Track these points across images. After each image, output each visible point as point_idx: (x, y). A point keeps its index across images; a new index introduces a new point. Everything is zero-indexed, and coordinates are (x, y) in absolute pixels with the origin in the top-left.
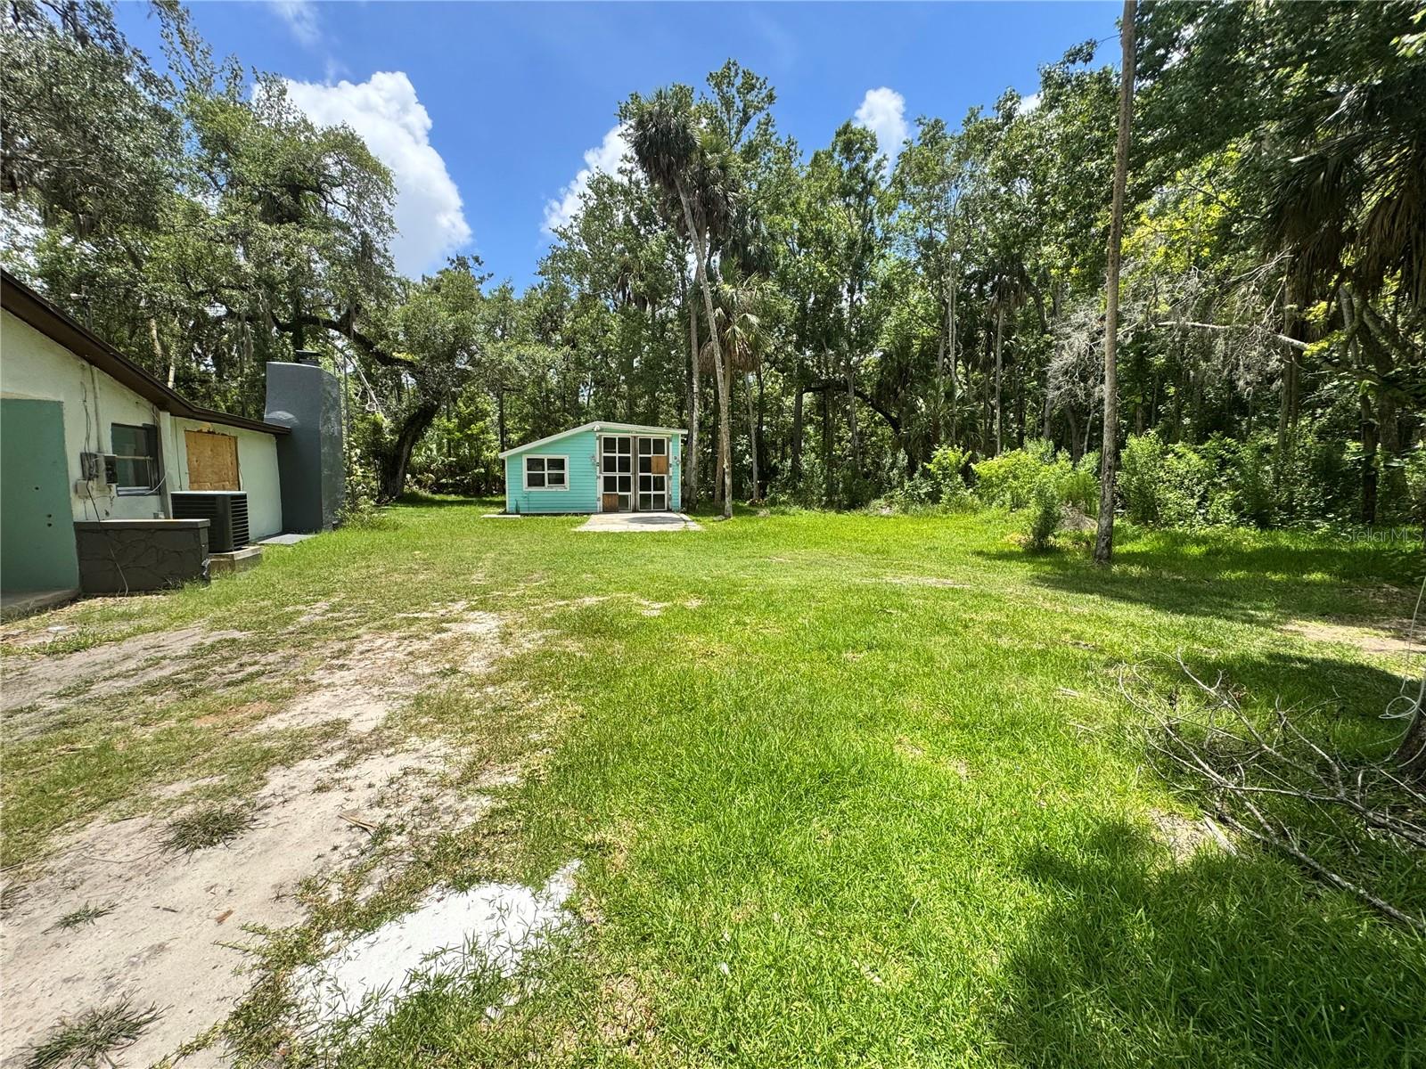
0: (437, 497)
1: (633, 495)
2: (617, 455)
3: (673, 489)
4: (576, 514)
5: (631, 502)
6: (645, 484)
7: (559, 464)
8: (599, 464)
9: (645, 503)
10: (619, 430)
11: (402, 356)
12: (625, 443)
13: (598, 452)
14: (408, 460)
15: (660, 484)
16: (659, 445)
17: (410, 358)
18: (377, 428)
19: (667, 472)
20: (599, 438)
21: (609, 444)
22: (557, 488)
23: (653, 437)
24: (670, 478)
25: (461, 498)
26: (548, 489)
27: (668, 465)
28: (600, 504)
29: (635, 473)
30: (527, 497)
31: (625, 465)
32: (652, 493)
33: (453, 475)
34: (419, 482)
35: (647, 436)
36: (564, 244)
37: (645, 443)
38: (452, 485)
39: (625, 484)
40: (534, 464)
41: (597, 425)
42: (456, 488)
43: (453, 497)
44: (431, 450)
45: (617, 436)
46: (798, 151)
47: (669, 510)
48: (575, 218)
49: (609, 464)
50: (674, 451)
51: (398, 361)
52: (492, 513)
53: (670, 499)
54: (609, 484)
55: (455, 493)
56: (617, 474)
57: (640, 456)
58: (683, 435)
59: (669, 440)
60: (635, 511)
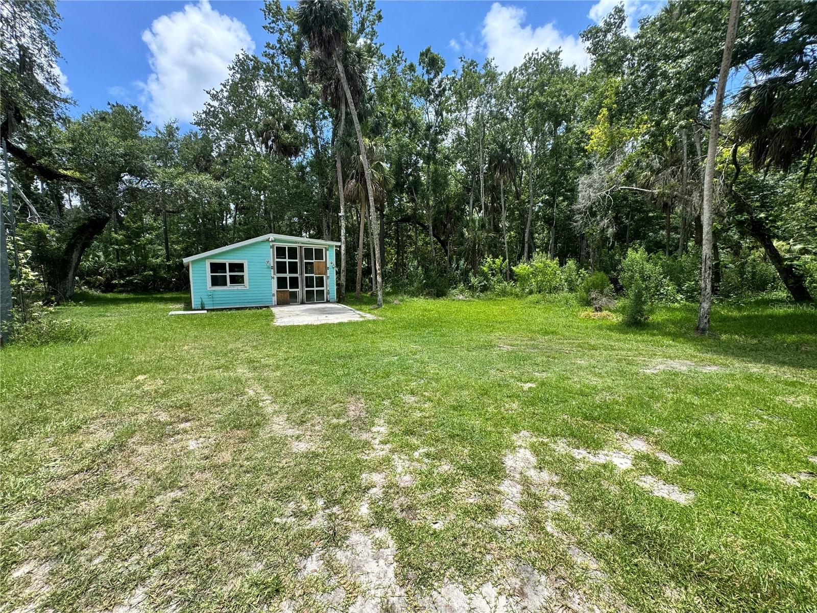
0: (109, 295)
1: (301, 291)
2: (287, 260)
3: (331, 286)
4: (257, 308)
5: (300, 297)
6: (309, 282)
7: (239, 267)
8: (273, 268)
9: (310, 298)
10: (288, 241)
11: (69, 173)
12: (293, 252)
13: (271, 258)
14: (78, 264)
15: (320, 282)
16: (319, 254)
17: (77, 175)
18: (41, 235)
19: (326, 273)
20: (272, 247)
21: (280, 252)
22: (237, 287)
23: (314, 247)
24: (328, 277)
25: (132, 296)
26: (229, 287)
27: (327, 268)
28: (275, 299)
29: (302, 274)
30: (211, 296)
31: (293, 268)
32: (315, 289)
33: (122, 277)
34: (87, 283)
35: (310, 246)
36: (216, 104)
37: (308, 252)
38: (122, 285)
39: (294, 283)
40: (216, 267)
41: (272, 236)
42: (125, 288)
43: (123, 296)
44: (99, 257)
45: (287, 245)
46: (404, 58)
47: (328, 302)
48: (225, 86)
49: (281, 268)
50: (330, 259)
51: (65, 177)
52: (176, 310)
53: (328, 293)
54: (281, 283)
55: (128, 292)
56: (288, 275)
57: (305, 261)
58: (336, 246)
59: (327, 250)
60: (302, 303)
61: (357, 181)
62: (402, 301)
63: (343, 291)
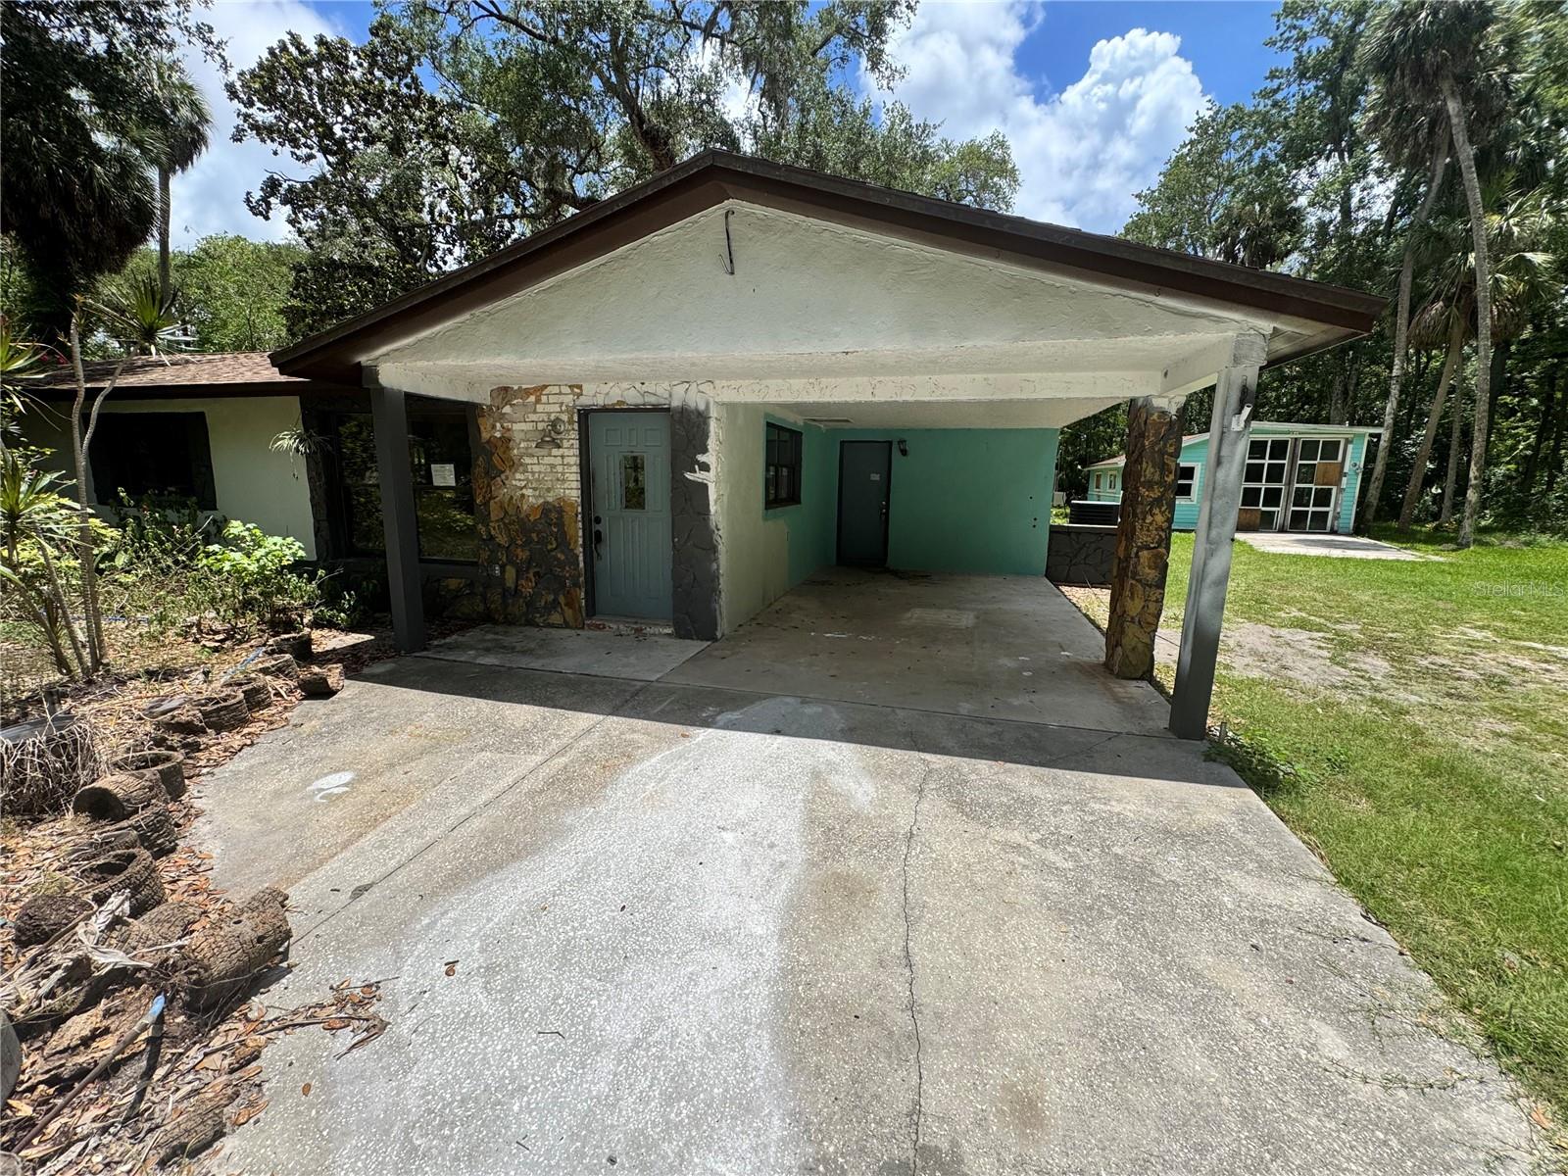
1: (1282, 511)
2: (1267, 462)
3: (1345, 501)
5: (1278, 520)
6: (1301, 497)
7: (1188, 473)
8: (1238, 474)
9: (1298, 523)
10: (1274, 431)
12: (1279, 449)
13: (1239, 459)
15: (1323, 498)
16: (1331, 449)
19: (1338, 483)
20: (1244, 442)
21: (1257, 448)
23: (1322, 439)
24: (1341, 491)
27: (1342, 474)
29: (1289, 483)
31: (1276, 474)
32: (1311, 509)
35: (1315, 437)
37: (1309, 449)
39: (1273, 497)
45: (1270, 438)
47: (1333, 532)
49: (1252, 473)
50: (1353, 458)
53: (1336, 517)
54: (1250, 497)
56: (1263, 485)
57: (1300, 462)
58: (1371, 435)
59: (1348, 442)
60: (1282, 530)
61: (1447, 306)
62: (1527, 544)
63: (1370, 515)
